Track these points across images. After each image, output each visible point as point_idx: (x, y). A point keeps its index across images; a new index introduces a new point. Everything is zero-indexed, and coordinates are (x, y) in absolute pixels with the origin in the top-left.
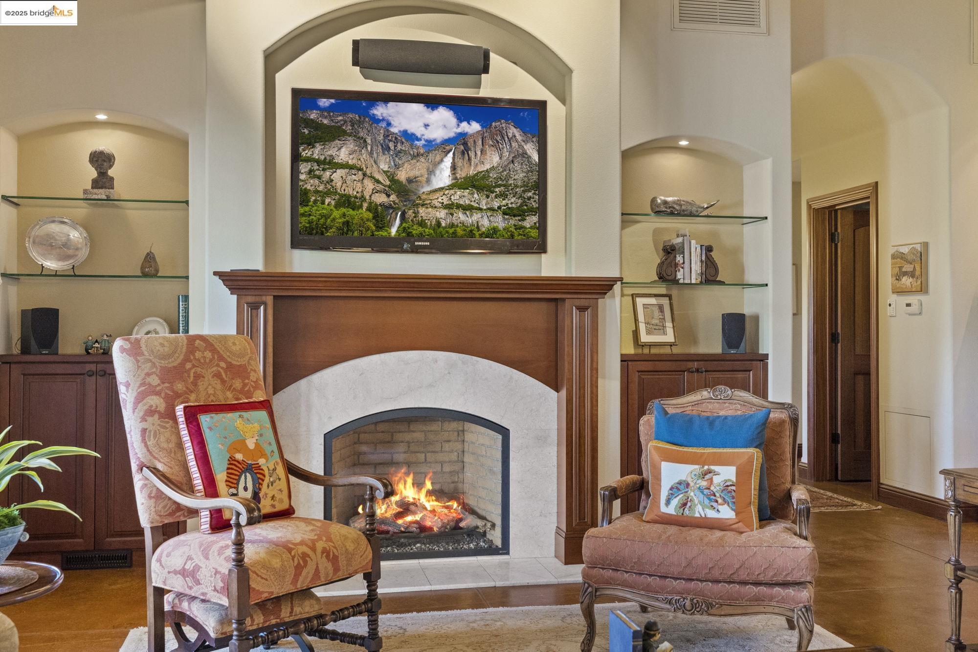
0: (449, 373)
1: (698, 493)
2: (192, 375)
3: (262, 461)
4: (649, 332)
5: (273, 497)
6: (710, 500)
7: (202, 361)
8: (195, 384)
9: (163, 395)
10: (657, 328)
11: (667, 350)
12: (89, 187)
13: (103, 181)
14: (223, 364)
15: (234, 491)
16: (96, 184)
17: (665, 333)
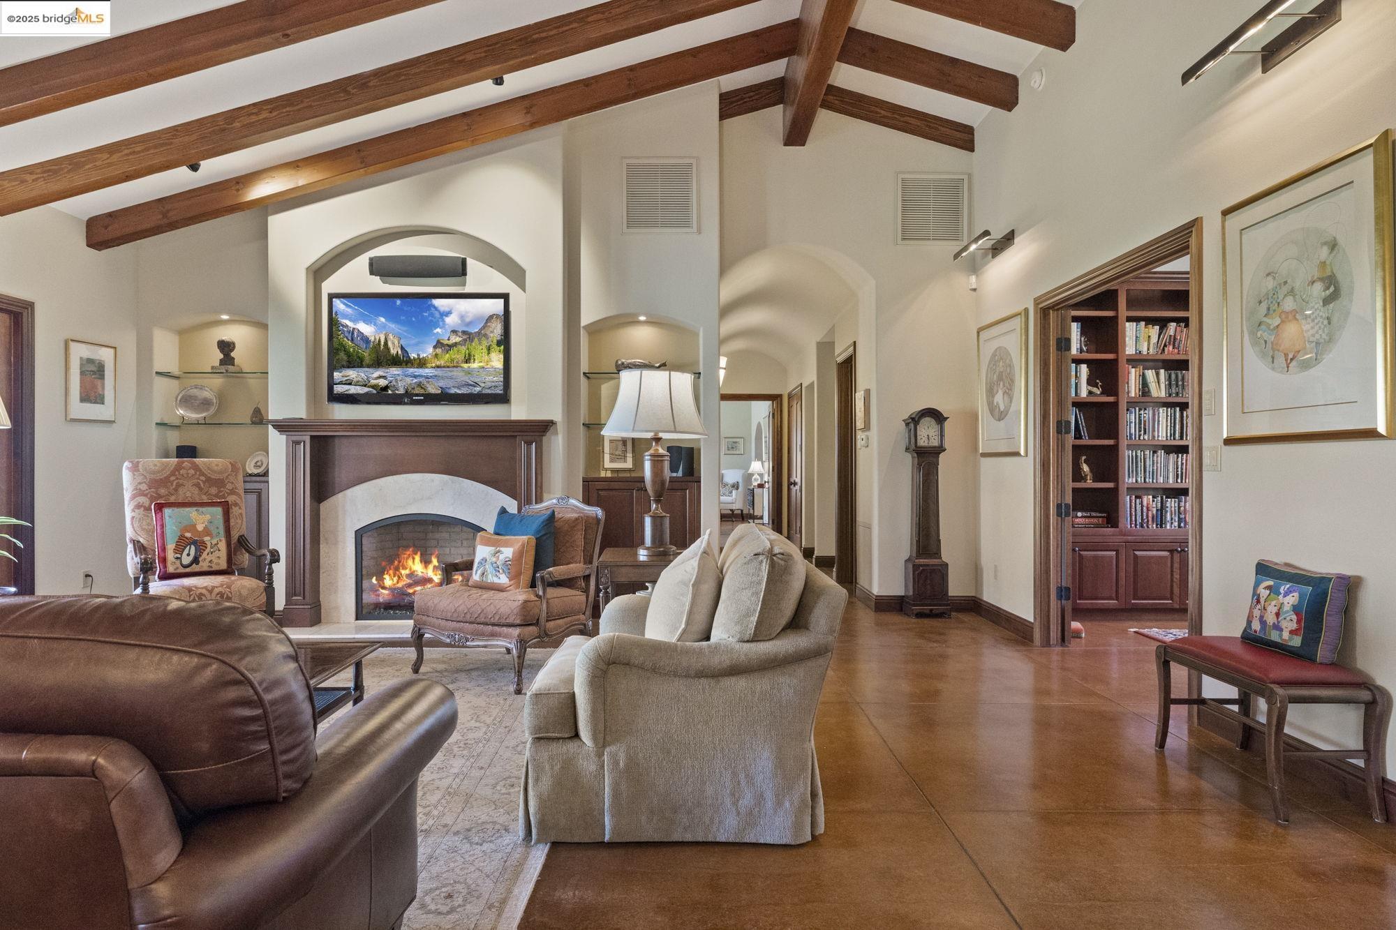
0: (442, 489)
1: (490, 566)
2: (175, 484)
3: (206, 539)
4: (612, 461)
5: (211, 561)
6: (495, 570)
7: (185, 476)
8: (176, 490)
9: (149, 496)
10: (619, 457)
11: (628, 475)
12: (217, 364)
13: (227, 360)
14: (203, 478)
15: (179, 556)
16: (222, 362)
17: (625, 461)
